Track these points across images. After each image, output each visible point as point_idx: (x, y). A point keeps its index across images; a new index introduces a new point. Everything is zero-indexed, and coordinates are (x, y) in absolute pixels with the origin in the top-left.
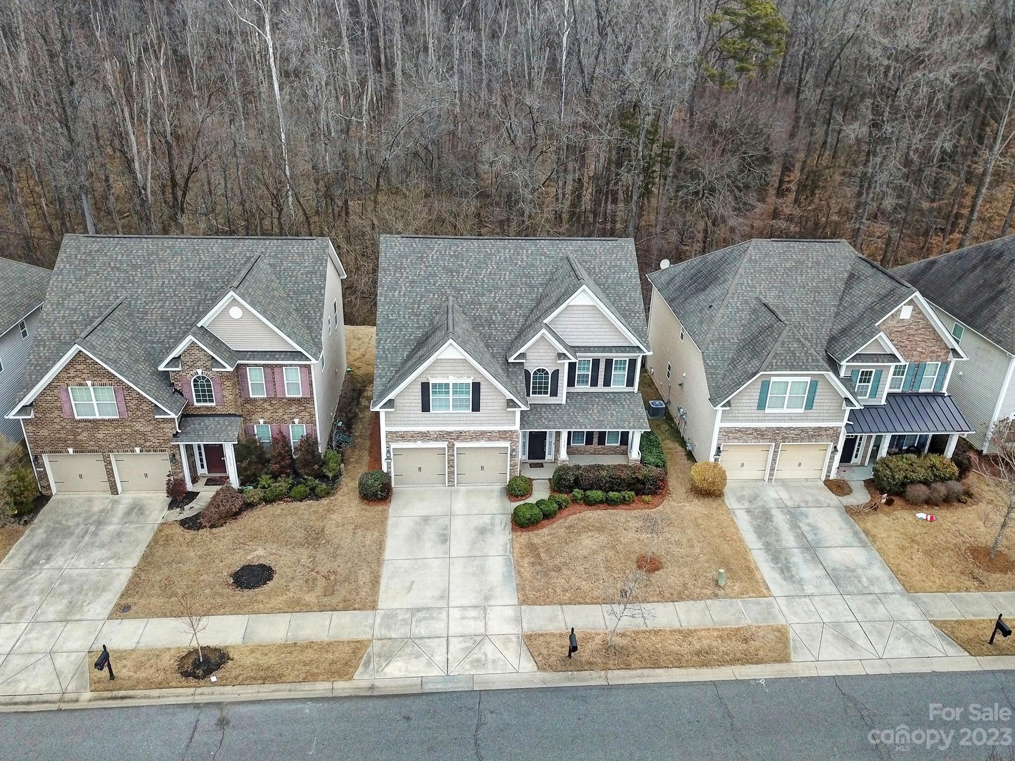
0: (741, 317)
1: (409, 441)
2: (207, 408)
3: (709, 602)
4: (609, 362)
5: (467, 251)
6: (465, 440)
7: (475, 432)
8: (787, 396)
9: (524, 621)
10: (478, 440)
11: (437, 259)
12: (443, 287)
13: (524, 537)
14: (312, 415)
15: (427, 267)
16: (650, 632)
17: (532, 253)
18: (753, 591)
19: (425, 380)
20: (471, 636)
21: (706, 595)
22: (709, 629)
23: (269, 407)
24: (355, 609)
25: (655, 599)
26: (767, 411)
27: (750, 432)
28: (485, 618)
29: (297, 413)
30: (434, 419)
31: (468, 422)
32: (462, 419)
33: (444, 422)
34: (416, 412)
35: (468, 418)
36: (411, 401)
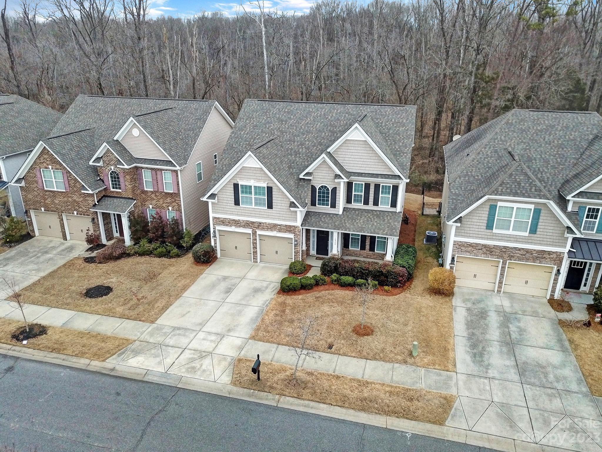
0: (488, 162)
1: (227, 225)
2: (117, 192)
3: (397, 365)
4: (377, 186)
5: (297, 110)
6: (263, 229)
7: (269, 224)
8: (513, 219)
9: (244, 349)
10: (272, 230)
11: (276, 114)
12: (274, 130)
13: (283, 298)
14: (179, 206)
15: (267, 118)
16: (334, 376)
17: (340, 113)
18: (439, 365)
19: (236, 182)
20: (201, 351)
21: (397, 360)
22: (384, 384)
23: (155, 198)
24: (140, 321)
25: (353, 354)
26: (495, 231)
27: (480, 247)
28: (219, 342)
29: (171, 203)
30: (243, 211)
31: (265, 216)
32: (261, 213)
33: (249, 214)
34: (231, 205)
35: (265, 213)
36: (227, 196)
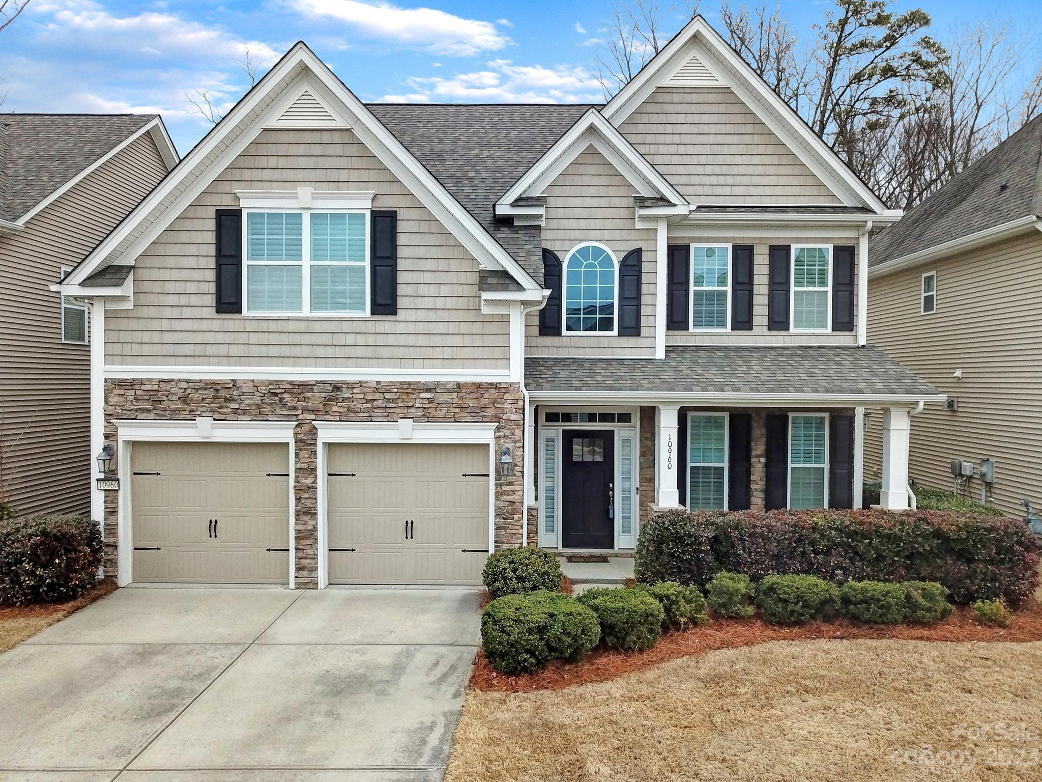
1: (173, 415)
4: (779, 258)
6: (349, 416)
10: (390, 417)
19: (227, 204)
30: (254, 338)
31: (360, 352)
32: (341, 340)
33: (286, 351)
34: (197, 313)
35: (361, 340)
36: (184, 275)
